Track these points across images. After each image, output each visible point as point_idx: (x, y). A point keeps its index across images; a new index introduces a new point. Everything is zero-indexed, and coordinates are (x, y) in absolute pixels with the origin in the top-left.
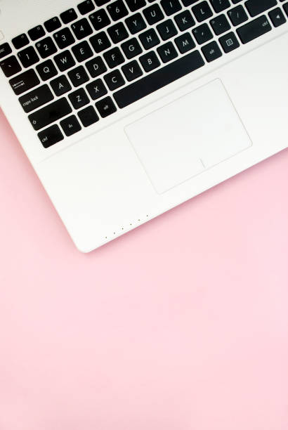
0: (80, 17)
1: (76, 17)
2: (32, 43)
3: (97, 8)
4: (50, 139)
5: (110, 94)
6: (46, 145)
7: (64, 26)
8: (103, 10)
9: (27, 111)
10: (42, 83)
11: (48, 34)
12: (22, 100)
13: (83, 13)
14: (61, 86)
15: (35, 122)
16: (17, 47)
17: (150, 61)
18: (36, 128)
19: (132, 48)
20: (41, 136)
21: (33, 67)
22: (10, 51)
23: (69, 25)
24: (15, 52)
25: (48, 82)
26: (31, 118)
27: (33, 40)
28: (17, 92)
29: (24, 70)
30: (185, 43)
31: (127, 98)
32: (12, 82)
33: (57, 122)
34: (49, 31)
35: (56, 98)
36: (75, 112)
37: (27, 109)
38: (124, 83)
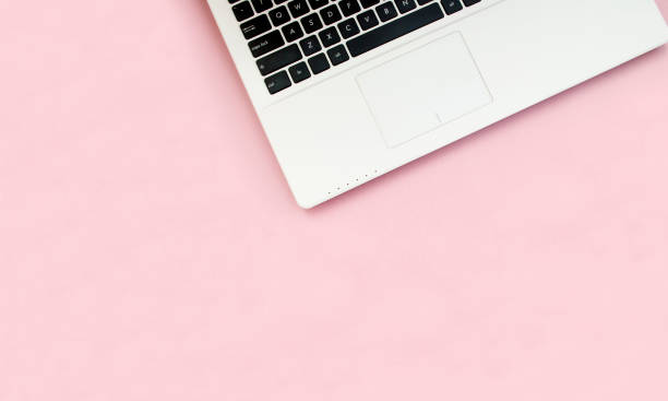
4: (276, 85)
5: (343, 42)
6: (273, 91)
9: (255, 56)
10: (274, 28)
12: (251, 45)
14: (292, 31)
15: (262, 67)
17: (386, 11)
18: (263, 73)
20: (267, 82)
21: (266, 12)
25: (279, 28)
26: (259, 63)
28: (247, 36)
29: (256, 15)
31: (359, 47)
32: (242, 27)
33: (286, 68)
35: (287, 44)
36: (305, 59)
37: (255, 54)
38: (358, 32)
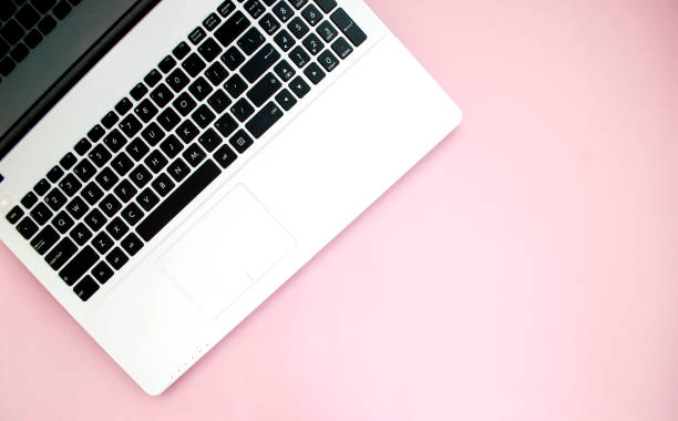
0: (80, 159)
1: (75, 160)
2: (41, 199)
3: (94, 145)
4: (86, 291)
5: (132, 229)
6: (85, 298)
7: (66, 173)
8: (100, 145)
9: (56, 269)
10: (62, 237)
11: (54, 186)
12: (48, 259)
13: (81, 154)
14: (80, 234)
15: (67, 278)
16: (28, 207)
17: (162, 185)
18: (70, 283)
19: (140, 177)
20: (76, 290)
21: (49, 222)
22: (22, 213)
23: (71, 171)
24: (27, 212)
25: (67, 234)
26: (62, 275)
27: (41, 194)
28: (41, 252)
29: (41, 228)
30: (194, 155)
31: (150, 230)
32: (33, 244)
33: (89, 272)
34: (54, 182)
35: (80, 248)
36: (103, 258)
37: (55, 267)
38: (143, 215)
